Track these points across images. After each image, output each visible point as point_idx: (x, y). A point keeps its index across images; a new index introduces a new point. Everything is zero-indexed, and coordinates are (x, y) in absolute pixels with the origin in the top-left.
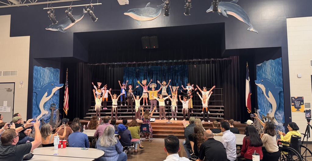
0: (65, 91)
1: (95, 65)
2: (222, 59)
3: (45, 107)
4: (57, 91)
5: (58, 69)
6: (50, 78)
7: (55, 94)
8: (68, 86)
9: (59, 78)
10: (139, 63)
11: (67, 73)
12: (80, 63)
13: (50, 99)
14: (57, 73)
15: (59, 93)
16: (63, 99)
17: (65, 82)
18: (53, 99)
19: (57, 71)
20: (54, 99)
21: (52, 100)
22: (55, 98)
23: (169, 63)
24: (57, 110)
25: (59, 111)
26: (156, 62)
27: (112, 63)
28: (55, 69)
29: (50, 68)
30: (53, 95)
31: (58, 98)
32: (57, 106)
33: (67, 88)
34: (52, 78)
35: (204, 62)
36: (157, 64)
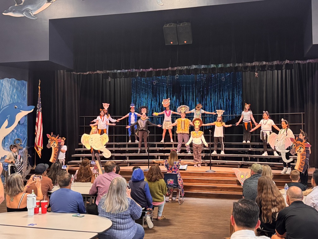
0: (37, 119)
1: (85, 73)
2: (305, 62)
3: (4, 144)
4: (24, 118)
5: (25, 82)
6: (11, 97)
7: (21, 123)
8: (42, 110)
9: (26, 97)
10: (158, 70)
11: (39, 87)
12: (60, 72)
13: (13, 131)
14: (24, 88)
15: (26, 121)
16: (34, 131)
17: (37, 103)
18: (17, 130)
19: (23, 85)
20: (19, 130)
21: (16, 133)
22: (21, 130)
23: (209, 69)
24: (24, 149)
25: (27, 151)
26: (186, 69)
27: (112, 71)
28: (20, 82)
29: (10, 79)
30: (17, 125)
31: (25, 130)
32: (24, 143)
33: (41, 113)
34: (15, 96)
35: (271, 68)
36: (189, 72)
